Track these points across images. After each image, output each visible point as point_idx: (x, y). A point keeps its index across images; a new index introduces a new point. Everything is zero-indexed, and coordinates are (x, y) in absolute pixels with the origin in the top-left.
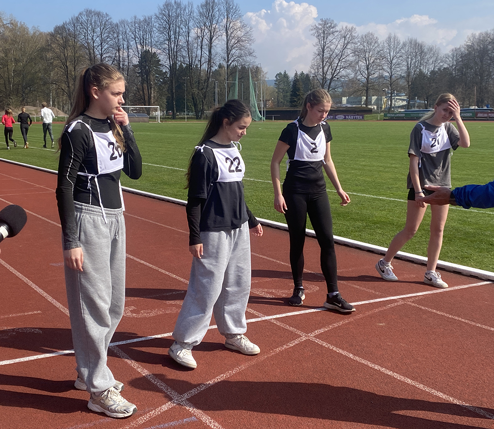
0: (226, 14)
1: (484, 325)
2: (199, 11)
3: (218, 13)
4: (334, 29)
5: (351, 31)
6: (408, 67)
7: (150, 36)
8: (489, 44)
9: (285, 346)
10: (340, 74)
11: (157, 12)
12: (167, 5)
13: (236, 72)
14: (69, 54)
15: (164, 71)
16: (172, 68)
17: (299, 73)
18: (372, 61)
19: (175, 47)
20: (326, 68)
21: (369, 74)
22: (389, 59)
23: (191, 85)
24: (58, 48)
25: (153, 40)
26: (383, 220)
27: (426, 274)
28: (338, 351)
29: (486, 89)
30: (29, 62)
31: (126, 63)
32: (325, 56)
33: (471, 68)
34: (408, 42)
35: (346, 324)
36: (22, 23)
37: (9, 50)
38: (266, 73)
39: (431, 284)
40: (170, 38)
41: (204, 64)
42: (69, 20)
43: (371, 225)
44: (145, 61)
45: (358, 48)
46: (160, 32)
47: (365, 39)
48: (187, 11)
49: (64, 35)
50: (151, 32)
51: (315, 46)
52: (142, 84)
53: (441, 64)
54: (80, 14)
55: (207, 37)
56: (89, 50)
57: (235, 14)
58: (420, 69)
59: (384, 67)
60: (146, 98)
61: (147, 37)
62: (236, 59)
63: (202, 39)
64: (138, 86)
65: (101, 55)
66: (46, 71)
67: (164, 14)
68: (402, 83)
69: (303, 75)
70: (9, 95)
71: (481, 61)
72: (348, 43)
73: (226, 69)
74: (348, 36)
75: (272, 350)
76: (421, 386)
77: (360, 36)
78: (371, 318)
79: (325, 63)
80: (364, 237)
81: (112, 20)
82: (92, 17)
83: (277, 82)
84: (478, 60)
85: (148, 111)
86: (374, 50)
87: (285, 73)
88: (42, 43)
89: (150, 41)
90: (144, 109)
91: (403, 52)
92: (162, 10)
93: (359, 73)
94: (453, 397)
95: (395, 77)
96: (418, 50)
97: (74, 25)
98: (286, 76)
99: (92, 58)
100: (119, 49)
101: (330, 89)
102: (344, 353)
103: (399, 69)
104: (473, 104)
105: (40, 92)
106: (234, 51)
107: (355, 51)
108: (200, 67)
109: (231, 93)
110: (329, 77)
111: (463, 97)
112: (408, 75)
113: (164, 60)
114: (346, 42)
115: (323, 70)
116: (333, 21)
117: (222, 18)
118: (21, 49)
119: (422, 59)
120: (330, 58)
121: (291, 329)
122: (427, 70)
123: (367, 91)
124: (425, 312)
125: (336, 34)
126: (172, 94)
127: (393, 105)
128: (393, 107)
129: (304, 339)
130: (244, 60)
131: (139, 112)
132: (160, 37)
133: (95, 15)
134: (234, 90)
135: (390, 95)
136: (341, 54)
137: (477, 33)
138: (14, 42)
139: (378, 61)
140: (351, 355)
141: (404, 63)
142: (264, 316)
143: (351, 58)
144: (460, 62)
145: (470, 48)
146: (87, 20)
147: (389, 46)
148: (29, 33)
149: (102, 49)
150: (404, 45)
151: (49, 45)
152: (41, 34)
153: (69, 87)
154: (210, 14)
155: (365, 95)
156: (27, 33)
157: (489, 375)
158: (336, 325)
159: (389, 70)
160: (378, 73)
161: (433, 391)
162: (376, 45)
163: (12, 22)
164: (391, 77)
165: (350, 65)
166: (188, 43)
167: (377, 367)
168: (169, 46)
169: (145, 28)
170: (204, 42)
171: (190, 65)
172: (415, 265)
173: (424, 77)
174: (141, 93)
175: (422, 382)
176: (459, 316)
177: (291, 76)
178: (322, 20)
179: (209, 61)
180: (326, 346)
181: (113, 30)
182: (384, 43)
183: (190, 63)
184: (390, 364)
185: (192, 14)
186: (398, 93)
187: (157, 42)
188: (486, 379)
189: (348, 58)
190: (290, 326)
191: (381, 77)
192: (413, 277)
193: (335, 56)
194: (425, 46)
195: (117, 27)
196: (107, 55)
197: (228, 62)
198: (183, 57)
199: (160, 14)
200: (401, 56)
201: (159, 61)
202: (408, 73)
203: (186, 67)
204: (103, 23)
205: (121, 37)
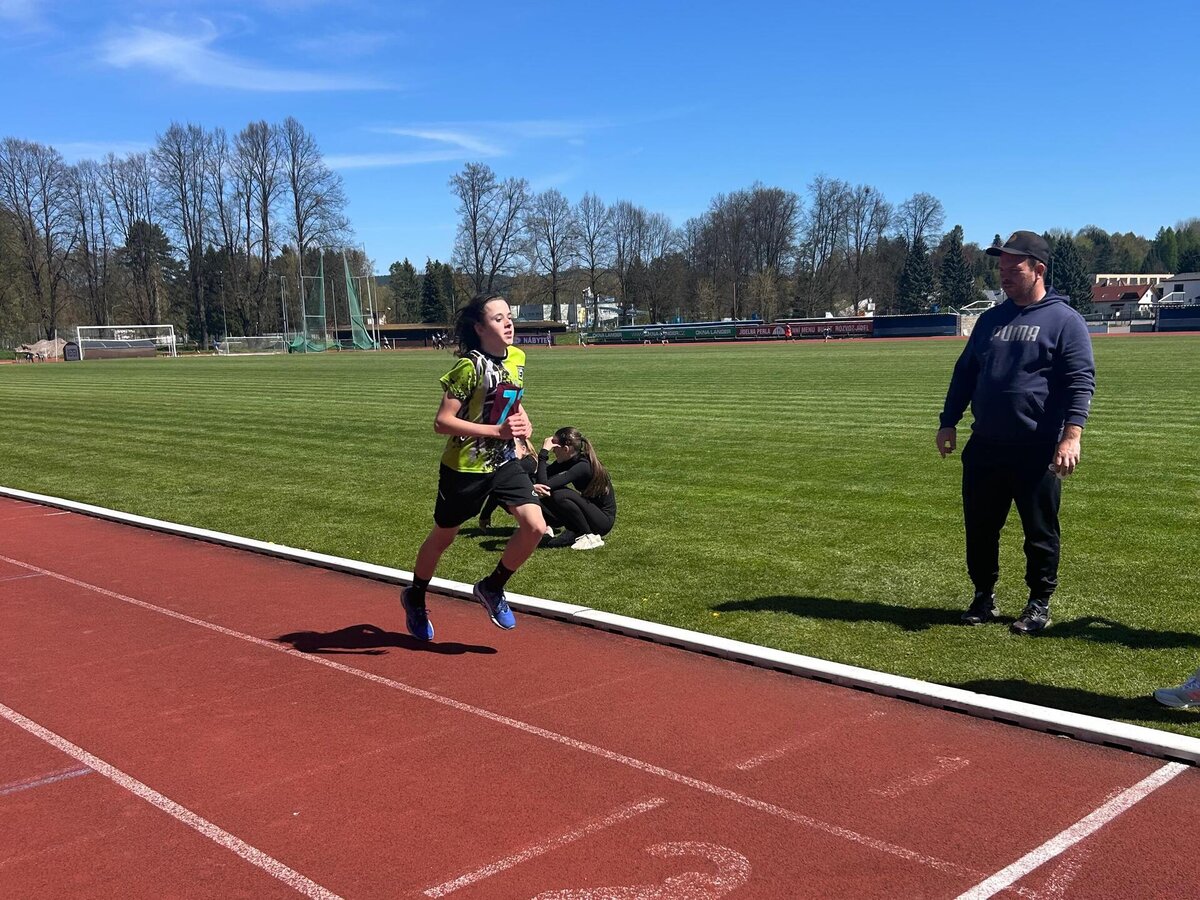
0: (290, 152)
2: (238, 145)
3: (275, 149)
4: (490, 183)
5: (520, 186)
6: (619, 251)
7: (144, 193)
8: (745, 212)
10: (507, 264)
11: (155, 146)
12: (175, 134)
13: (318, 259)
15: (178, 259)
16: (194, 252)
17: (433, 261)
18: (559, 241)
19: (197, 214)
20: (481, 253)
21: (556, 265)
22: (588, 238)
23: (232, 284)
25: (150, 201)
31: (100, 246)
32: (478, 231)
34: (618, 207)
38: (373, 263)
40: (184, 197)
41: (256, 246)
44: (139, 241)
45: (534, 217)
46: (164, 185)
47: (545, 201)
48: (215, 146)
50: (145, 184)
51: (459, 213)
52: (136, 284)
53: (673, 247)
55: (257, 193)
56: (20, 219)
57: (309, 153)
58: (639, 256)
59: (581, 252)
60: (146, 310)
61: (139, 195)
62: (317, 236)
63: (249, 198)
65: (47, 229)
67: (169, 151)
68: (612, 278)
69: (440, 267)
72: (517, 208)
73: (298, 254)
74: (516, 196)
77: (536, 195)
79: (478, 244)
81: (63, 161)
82: (22, 153)
83: (393, 280)
85: (152, 336)
86: (562, 221)
87: (407, 262)
89: (144, 201)
90: (143, 331)
91: (610, 224)
92: (164, 143)
93: (538, 261)
95: (600, 269)
96: (635, 222)
98: (408, 268)
99: (29, 237)
100: (83, 217)
103: (605, 255)
104: (726, 315)
106: (310, 220)
107: (530, 223)
108: (249, 252)
110: (487, 269)
112: (621, 266)
113: (175, 237)
114: (513, 206)
115: (476, 256)
116: (488, 167)
117: (284, 158)
119: (642, 237)
120: (487, 235)
122: (649, 258)
123: (553, 295)
125: (495, 191)
126: (198, 303)
130: (330, 237)
132: (165, 195)
133: (27, 150)
134: (318, 294)
135: (591, 302)
136: (506, 227)
137: (727, 194)
139: (570, 240)
141: (613, 244)
143: (524, 235)
144: (701, 243)
145: (717, 218)
146: (12, 161)
147: (586, 214)
149: (47, 217)
150: (611, 212)
154: (260, 152)
159: (589, 257)
160: (570, 262)
162: (565, 212)
164: (592, 269)
165: (523, 248)
166: (221, 206)
168: (184, 211)
169: (132, 177)
170: (251, 205)
171: (229, 247)
178: (468, 166)
179: (266, 239)
181: (68, 181)
182: (577, 209)
183: (227, 244)
185: (224, 152)
186: (605, 297)
187: (159, 204)
189: (518, 235)
191: (576, 269)
193: (496, 231)
194: (645, 215)
195: (77, 174)
196: (60, 230)
197: (301, 239)
198: (213, 231)
199: (161, 150)
200: (607, 233)
201: (167, 240)
202: (620, 261)
203: (222, 251)
204: (46, 166)
205: (85, 194)
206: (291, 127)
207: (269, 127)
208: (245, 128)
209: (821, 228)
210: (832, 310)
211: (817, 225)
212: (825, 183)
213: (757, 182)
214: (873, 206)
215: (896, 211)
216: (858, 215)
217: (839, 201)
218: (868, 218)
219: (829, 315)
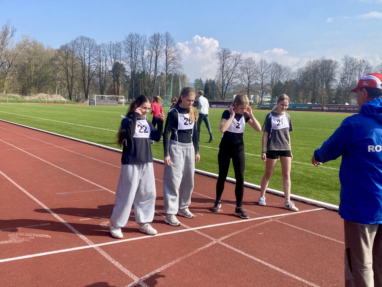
0: (166, 43)
1: (321, 234)
2: (150, 40)
3: (161, 42)
4: (229, 55)
5: (239, 56)
6: (272, 78)
7: (119, 54)
8: (318, 67)
9: (203, 247)
10: (233, 81)
11: (124, 39)
12: (131, 36)
13: (171, 77)
14: (69, 63)
15: (128, 75)
16: (133, 73)
17: (208, 80)
18: (251, 74)
19: (135, 61)
20: (224, 78)
21: (249, 82)
22: (261, 74)
23: (144, 84)
24: (63, 58)
25: (121, 56)
26: (259, 169)
27: (285, 203)
28: (235, 250)
29: (317, 92)
30: (44, 67)
31: (104, 69)
32: (224, 70)
33: (309, 80)
34: (272, 64)
35: (239, 233)
36: (40, 43)
37: (32, 59)
38: (189, 79)
39: (288, 209)
40: (132, 56)
41: (152, 72)
42: (70, 42)
43: (253, 172)
44: (116, 69)
45: (243, 66)
46: (126, 52)
47: (247, 61)
48: (143, 40)
49: (67, 51)
50: (120, 51)
51: (218, 64)
52: (114, 82)
53: (291, 77)
54: (77, 39)
55: (154, 55)
56: (82, 60)
57: (172, 43)
58: (279, 80)
59: (259, 78)
60: (116, 91)
61: (118, 54)
62: (172, 70)
63: (152, 57)
64: (111, 83)
65: (89, 64)
66: (54, 72)
67: (129, 41)
68: (269, 88)
69: (211, 81)
70: (31, 86)
71: (314, 77)
72: (238, 63)
73: (165, 75)
74: (238, 59)
75: (196, 249)
76: (285, 272)
77: (244, 59)
78: (255, 229)
79: (224, 74)
80: (248, 179)
81: (96, 43)
82: (84, 40)
83: (195, 85)
84: (312, 76)
85: (117, 99)
86: (253, 68)
87: (200, 79)
88: (52, 55)
89: (119, 56)
90: (115, 97)
91: (269, 69)
92: (127, 39)
93: (244, 81)
94: (305, 279)
95: (265, 84)
96: (278, 69)
97: (73, 45)
98: (201, 81)
99: (83, 66)
100: (100, 61)
101: (227, 90)
102: (239, 251)
103: (267, 80)
104: (309, 101)
105: (50, 85)
106: (170, 65)
107: (242, 68)
108: (150, 74)
109: (168, 90)
110: (226, 82)
111: (304, 97)
112: (272, 84)
113: (128, 69)
114: (236, 63)
116: (229, 50)
117: (164, 45)
118: (39, 59)
119: (280, 74)
120: (227, 72)
121: (207, 236)
122: (283, 81)
123: (248, 92)
124: (286, 226)
125: (231, 58)
126: (132, 89)
127: (263, 101)
128: (263, 102)
129: (215, 243)
130: (176, 70)
131: (111, 100)
132: (126, 55)
133: (86, 39)
134: (170, 88)
135: (261, 95)
136: (233, 69)
137: (312, 60)
138: (35, 54)
139: (255, 74)
140: (243, 253)
141: (270, 76)
142: (190, 228)
143: (239, 72)
144: (302, 76)
145: (308, 69)
146: (81, 43)
147: (261, 66)
148: (44, 49)
149: (89, 60)
150: (270, 65)
151: (56, 57)
152: (52, 50)
153: (68, 82)
154: (156, 42)
155: (247, 94)
156: (43, 49)
157: (325, 265)
158: (234, 234)
159: (261, 80)
160: (254, 81)
161: (293, 275)
162: (254, 65)
163: (34, 41)
164: (262, 84)
165: (239, 76)
166: (143, 59)
167: (259, 260)
168: (131, 60)
169: (116, 49)
170: (152, 59)
171: (144, 72)
172: (279, 197)
173: (281, 85)
174: (113, 87)
175: (286, 270)
176: (306, 229)
177: (204, 81)
178: (223, 49)
179: (156, 70)
180: (228, 247)
181: (97, 49)
182: (258, 64)
183: (143, 71)
184: (266, 259)
185: (145, 42)
186: (266, 93)
187: (124, 57)
188: (323, 268)
189: (237, 72)
190: (206, 234)
191: (256, 84)
192: (278, 204)
193: (230, 70)
194: (282, 67)
195: (100, 47)
196: (93, 64)
197: (167, 71)
198: (140, 67)
199: (126, 41)
200: (268, 72)
201: (125, 69)
202: (272, 82)
203: (141, 73)
204: (91, 44)
205: (101, 53)
206: (167, 35)
207: (160, 35)
208: (153, 35)
209: (346, 73)
210: (348, 102)
211: (344, 73)
212: (348, 58)
213: (323, 57)
214: (366, 67)
215: (374, 69)
216: (360, 70)
217: (353, 64)
218: (364, 71)
219: (347, 104)
